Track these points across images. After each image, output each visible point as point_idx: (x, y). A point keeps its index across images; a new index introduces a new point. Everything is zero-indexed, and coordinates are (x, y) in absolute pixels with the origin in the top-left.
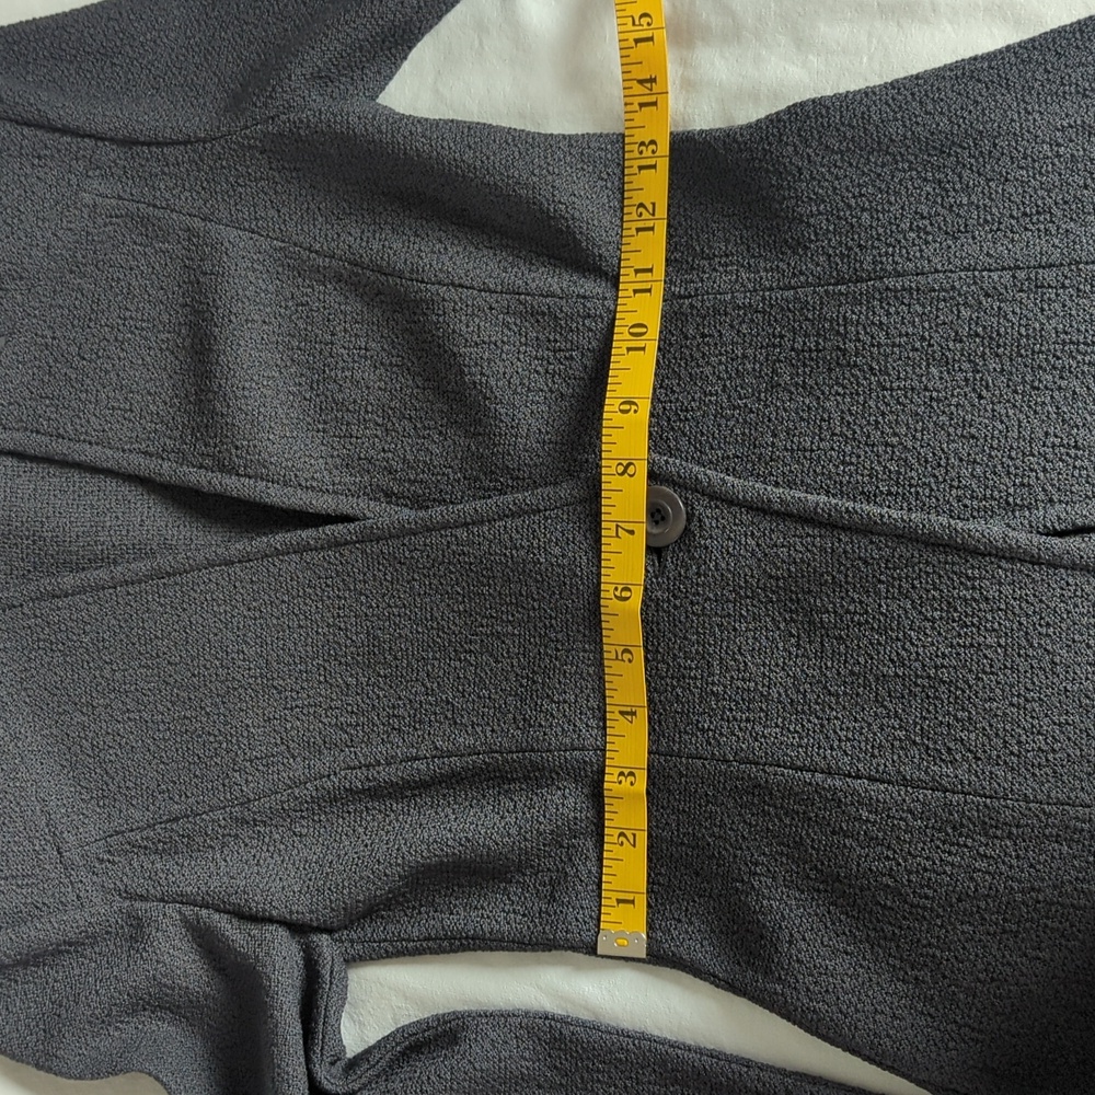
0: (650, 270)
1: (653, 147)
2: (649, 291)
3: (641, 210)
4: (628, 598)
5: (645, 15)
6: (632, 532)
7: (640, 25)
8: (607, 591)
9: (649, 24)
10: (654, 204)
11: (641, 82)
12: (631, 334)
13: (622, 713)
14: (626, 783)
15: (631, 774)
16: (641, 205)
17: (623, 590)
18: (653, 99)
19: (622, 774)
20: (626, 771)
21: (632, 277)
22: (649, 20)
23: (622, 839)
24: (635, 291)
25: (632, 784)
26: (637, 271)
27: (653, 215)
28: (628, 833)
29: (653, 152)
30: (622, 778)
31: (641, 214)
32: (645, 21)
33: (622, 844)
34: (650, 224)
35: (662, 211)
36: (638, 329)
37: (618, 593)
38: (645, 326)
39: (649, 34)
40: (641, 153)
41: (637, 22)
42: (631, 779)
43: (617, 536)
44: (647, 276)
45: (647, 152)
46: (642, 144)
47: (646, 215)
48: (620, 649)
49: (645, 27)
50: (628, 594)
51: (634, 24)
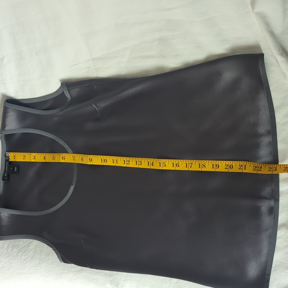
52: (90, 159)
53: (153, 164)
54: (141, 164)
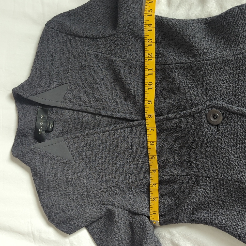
0: (152, 69)
1: (151, 40)
2: (152, 74)
3: (149, 55)
4: (153, 145)
5: (151, 10)
6: (153, 130)
7: (150, 12)
8: (149, 143)
10: (152, 54)
11: (148, 25)
12: (149, 85)
13: (153, 171)
14: (154, 186)
15: (155, 185)
16: (149, 54)
17: (152, 143)
18: (151, 29)
19: (153, 185)
20: (154, 184)
21: (148, 71)
22: (152, 11)
23: (154, 199)
24: (149, 74)
25: (155, 187)
26: (149, 69)
27: (152, 56)
28: (155, 198)
29: (151, 42)
30: (153, 186)
31: (149, 56)
33: (154, 201)
34: (151, 58)
35: (154, 55)
37: (151, 144)
38: (152, 83)
39: (151, 14)
40: (148, 42)
41: (149, 12)
42: (155, 186)
43: (150, 131)
44: (151, 71)
45: (150, 42)
46: (149, 39)
47: (150, 56)
48: (152, 156)
49: (151, 12)
50: (153, 144)
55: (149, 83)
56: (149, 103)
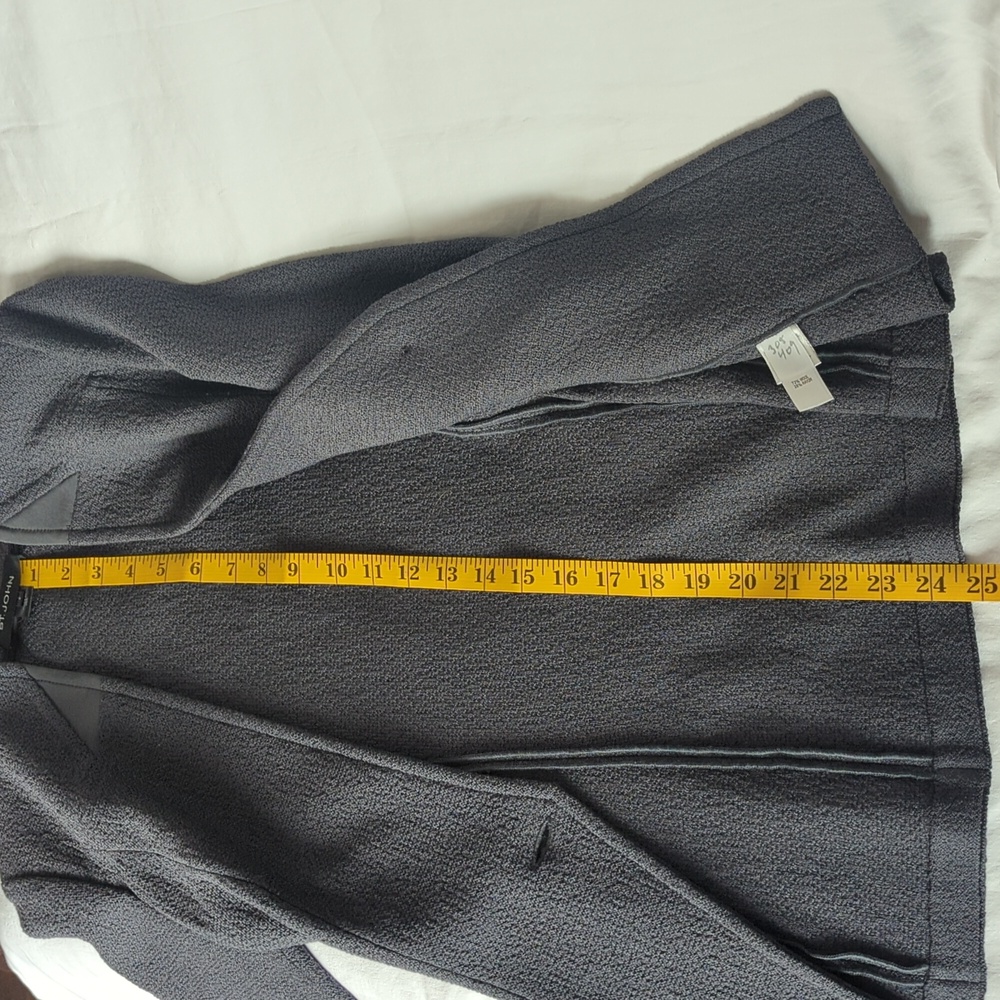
0: (379, 576)
1: (453, 578)
2: (367, 576)
3: (415, 569)
4: (192, 573)
5: (532, 579)
6: (230, 574)
7: (525, 576)
8: (197, 558)
9: (525, 581)
10: (418, 579)
11: (492, 571)
12: (340, 566)
13: (131, 567)
14: (94, 572)
15: (99, 575)
16: (417, 569)
17: (198, 568)
18: (482, 579)
19: (99, 568)
20: (100, 572)
21: (375, 564)
22: (529, 581)
23: (66, 570)
24: (367, 566)
25: (93, 576)
26: (378, 567)
27: (412, 578)
28: (69, 575)
29: (449, 578)
30: (96, 569)
31: (412, 569)
32: (528, 579)
33: (63, 571)
34: (406, 576)
35: (414, 584)
36: (342, 570)
37: (196, 565)
38: (345, 574)
39: (519, 581)
40: (450, 569)
42: (96, 575)
43: (229, 564)
44: (376, 575)
45: (449, 574)
46: (455, 571)
47: (411, 573)
48: (164, 566)
50: (195, 572)
51: (527, 571)
52: (290, 565)
53: (493, 576)
54: (455, 578)
55: (345, 567)
56: (293, 568)
